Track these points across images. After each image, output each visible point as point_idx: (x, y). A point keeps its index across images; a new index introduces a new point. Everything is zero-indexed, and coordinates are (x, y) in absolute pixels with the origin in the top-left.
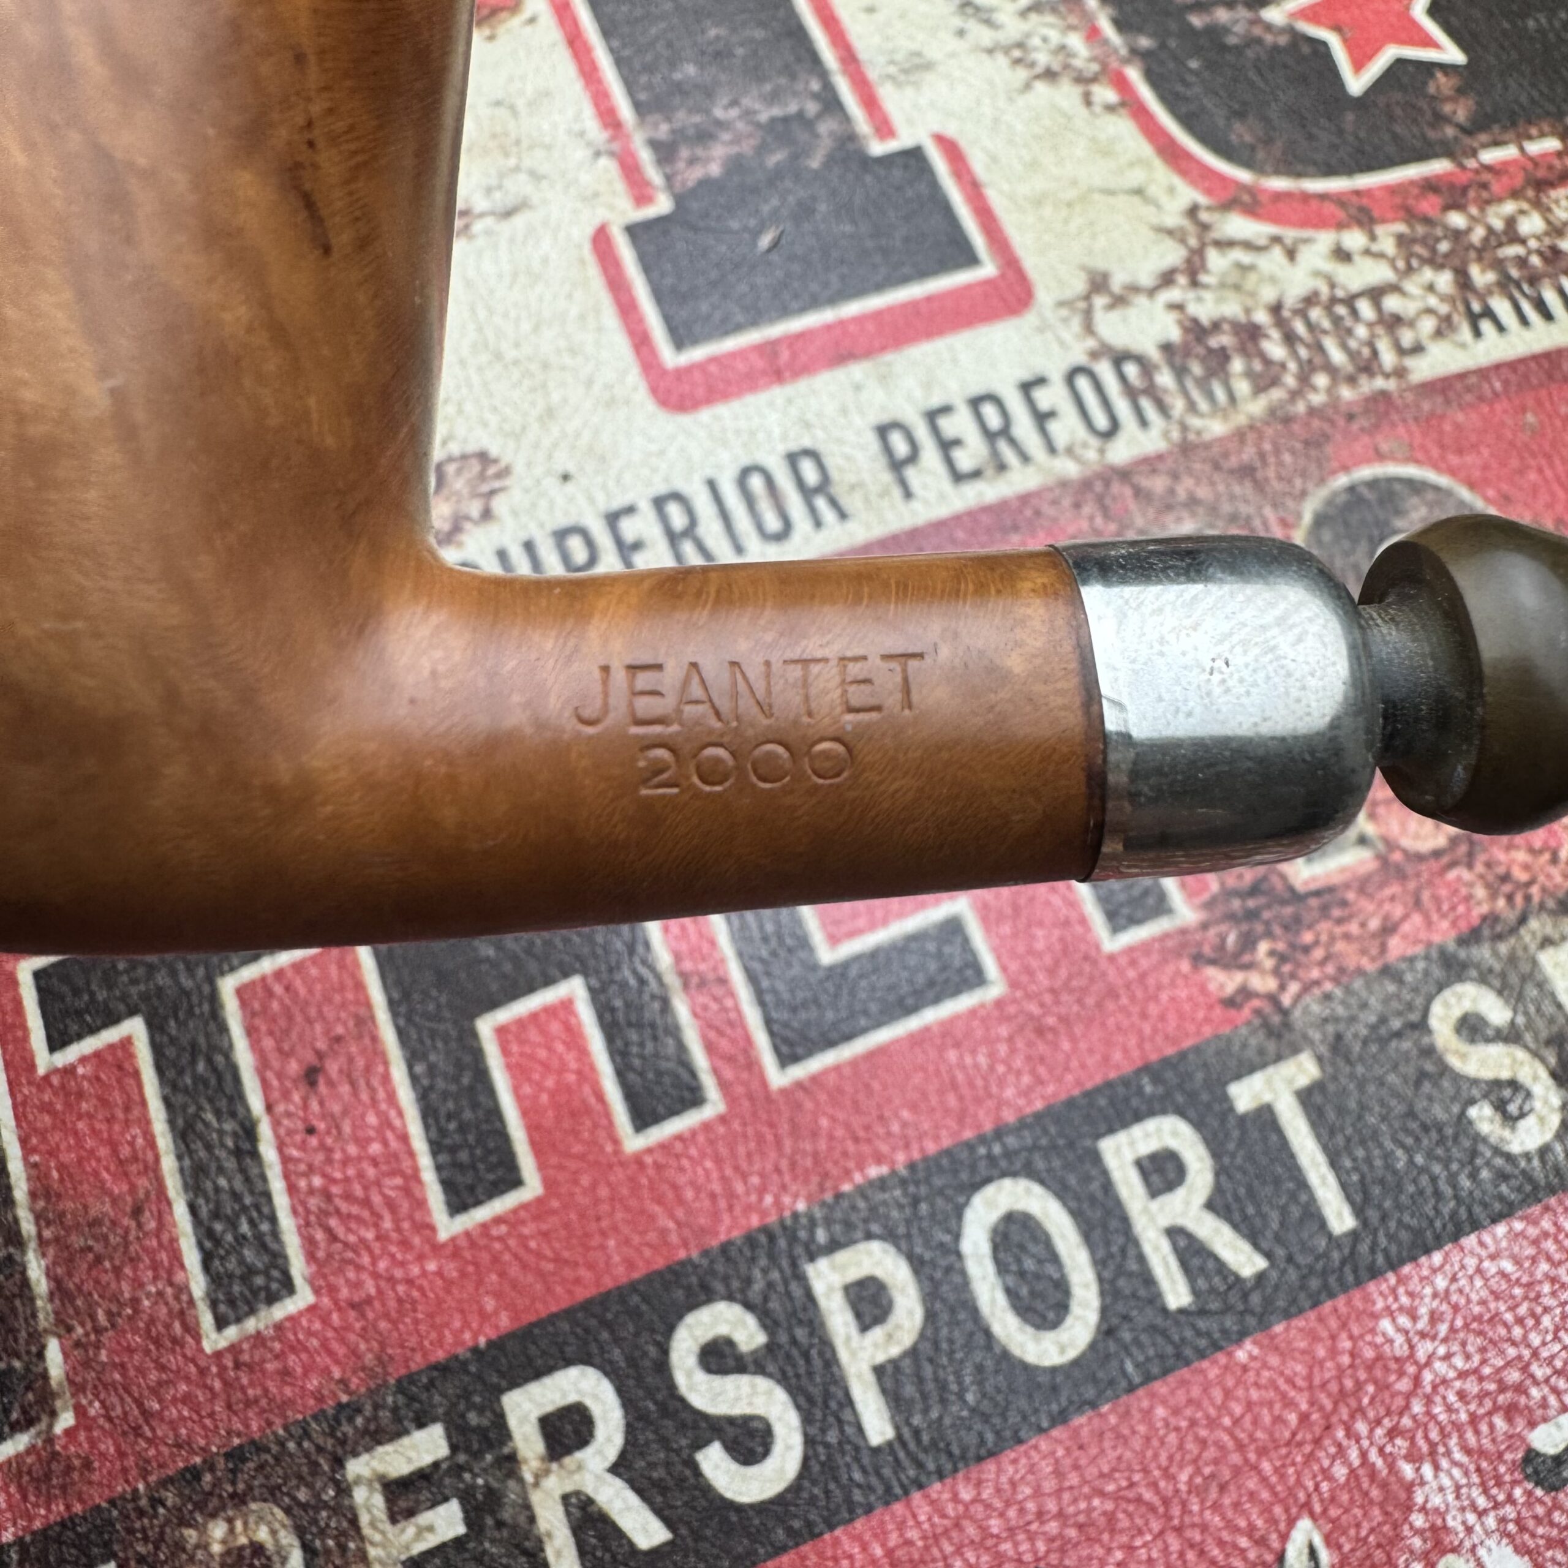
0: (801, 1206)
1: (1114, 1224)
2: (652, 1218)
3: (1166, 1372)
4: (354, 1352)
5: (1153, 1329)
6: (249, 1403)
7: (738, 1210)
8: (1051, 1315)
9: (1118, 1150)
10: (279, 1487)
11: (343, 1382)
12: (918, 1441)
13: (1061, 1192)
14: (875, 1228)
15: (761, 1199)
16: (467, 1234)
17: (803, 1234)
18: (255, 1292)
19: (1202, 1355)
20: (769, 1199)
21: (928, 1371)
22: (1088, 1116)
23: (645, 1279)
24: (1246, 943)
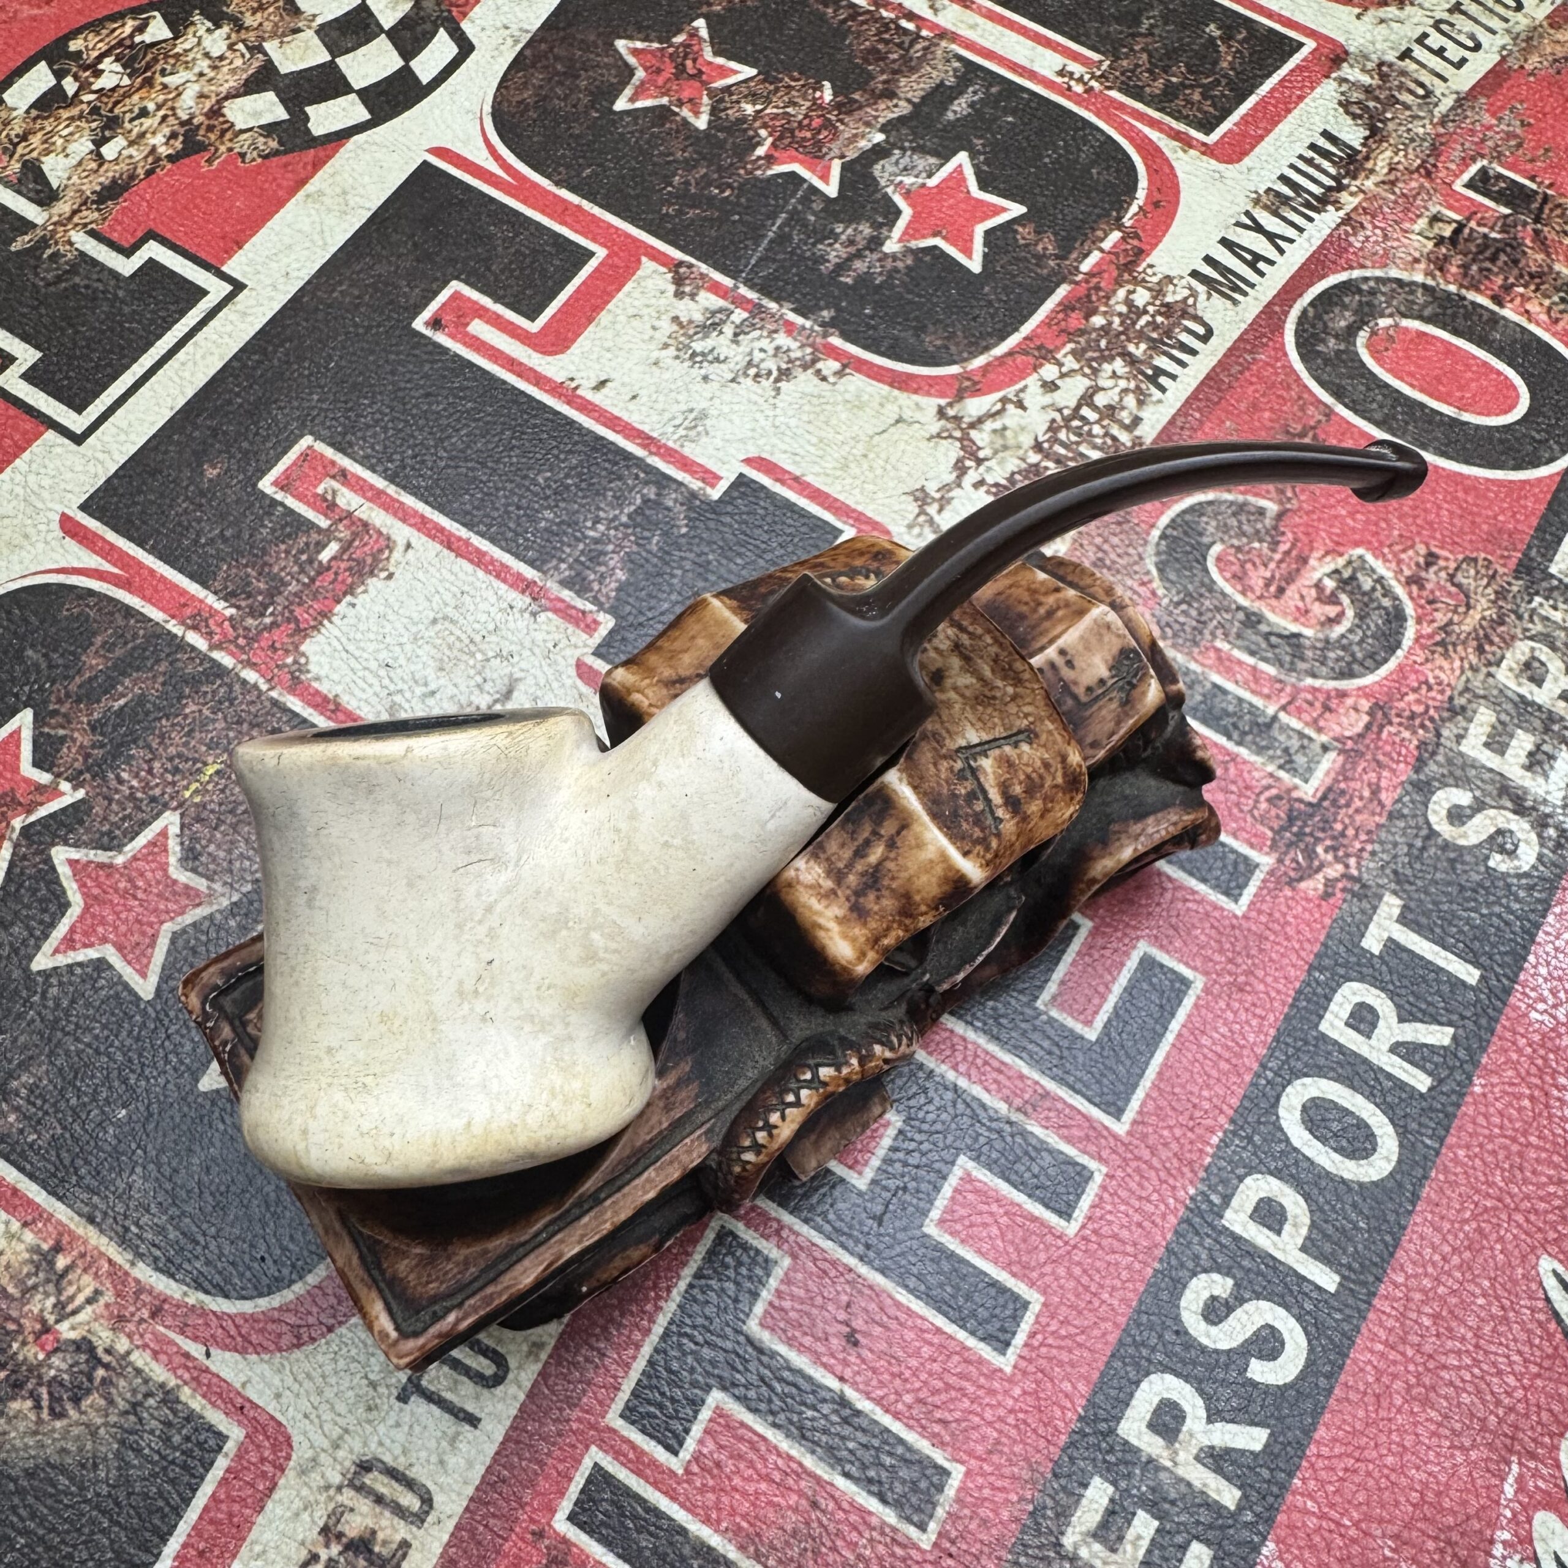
0: (1192, 1191)
1: (1361, 1069)
2: (1117, 1264)
3: (1447, 1130)
4: (1015, 1478)
5: (1424, 1111)
7: (1158, 1221)
8: (1368, 1145)
9: (1333, 1026)
11: (1022, 1500)
12: (1354, 1272)
13: (1320, 1072)
14: (1240, 1171)
15: (1167, 1205)
16: (1021, 1357)
17: (1205, 1206)
18: (927, 1492)
19: (1458, 1106)
20: (1171, 1201)
21: (1329, 1228)
22: (1302, 1018)
23: (1141, 1302)
24: (1310, 854)
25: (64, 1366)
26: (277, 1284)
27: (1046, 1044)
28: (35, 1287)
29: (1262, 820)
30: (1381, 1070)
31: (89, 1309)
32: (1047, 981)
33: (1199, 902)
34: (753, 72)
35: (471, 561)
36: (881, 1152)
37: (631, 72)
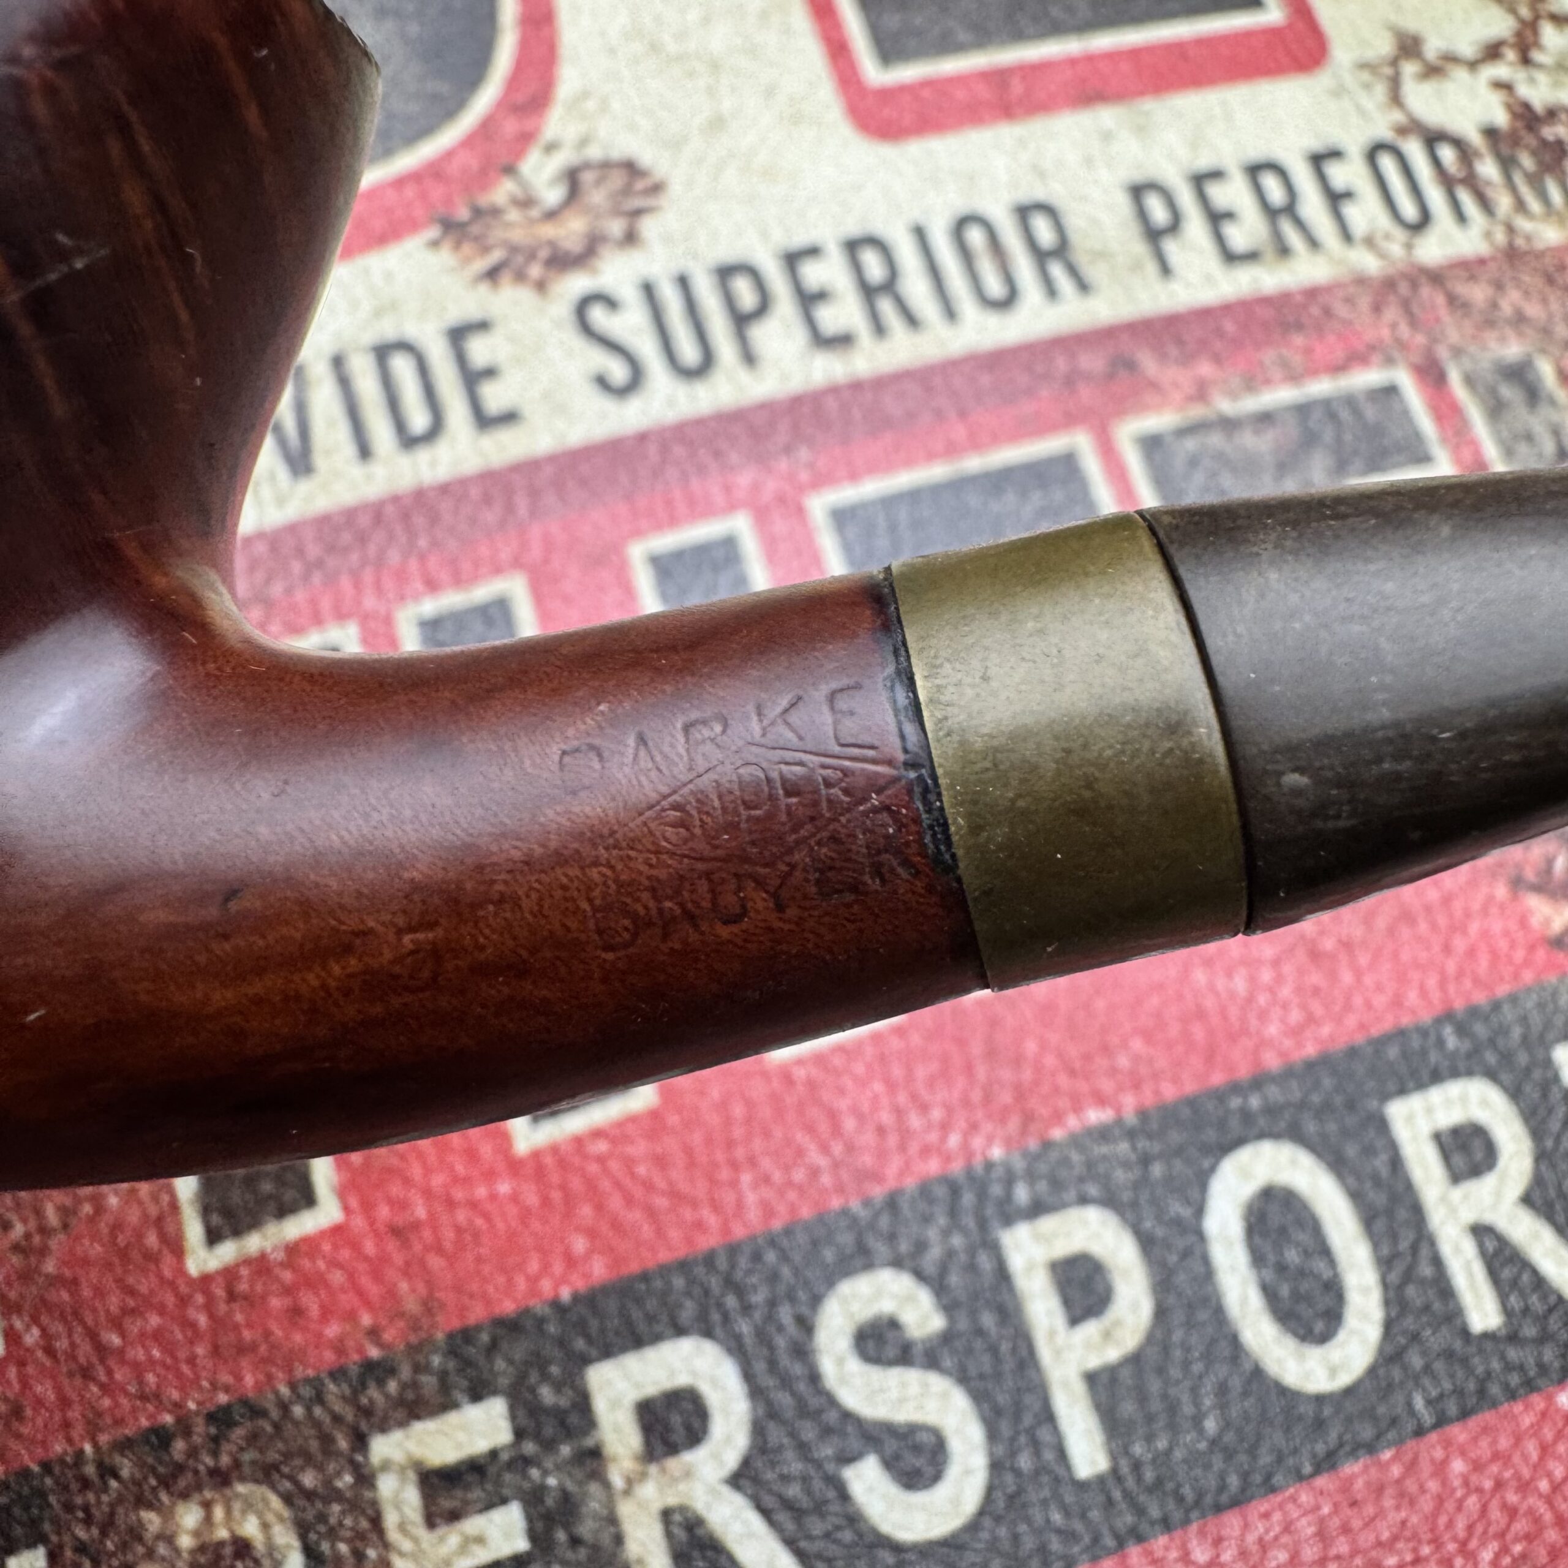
0: (997, 1153)
1: (1402, 1214)
2: (800, 1153)
3: (1465, 1414)
4: (392, 1294)
5: (1449, 1355)
6: (242, 1349)
7: (914, 1148)
8: (1319, 1326)
9: (1410, 1118)
10: (275, 1467)
11: (374, 1333)
12: (1139, 1479)
13: (1336, 1164)
14: (1093, 1190)
15: (943, 1139)
16: (554, 1149)
17: (996, 1190)
18: (262, 1201)
19: (1513, 1395)
20: (954, 1140)
21: (1155, 1386)
22: (1374, 1069)
23: (788, 1232)
30: (1432, 1243)
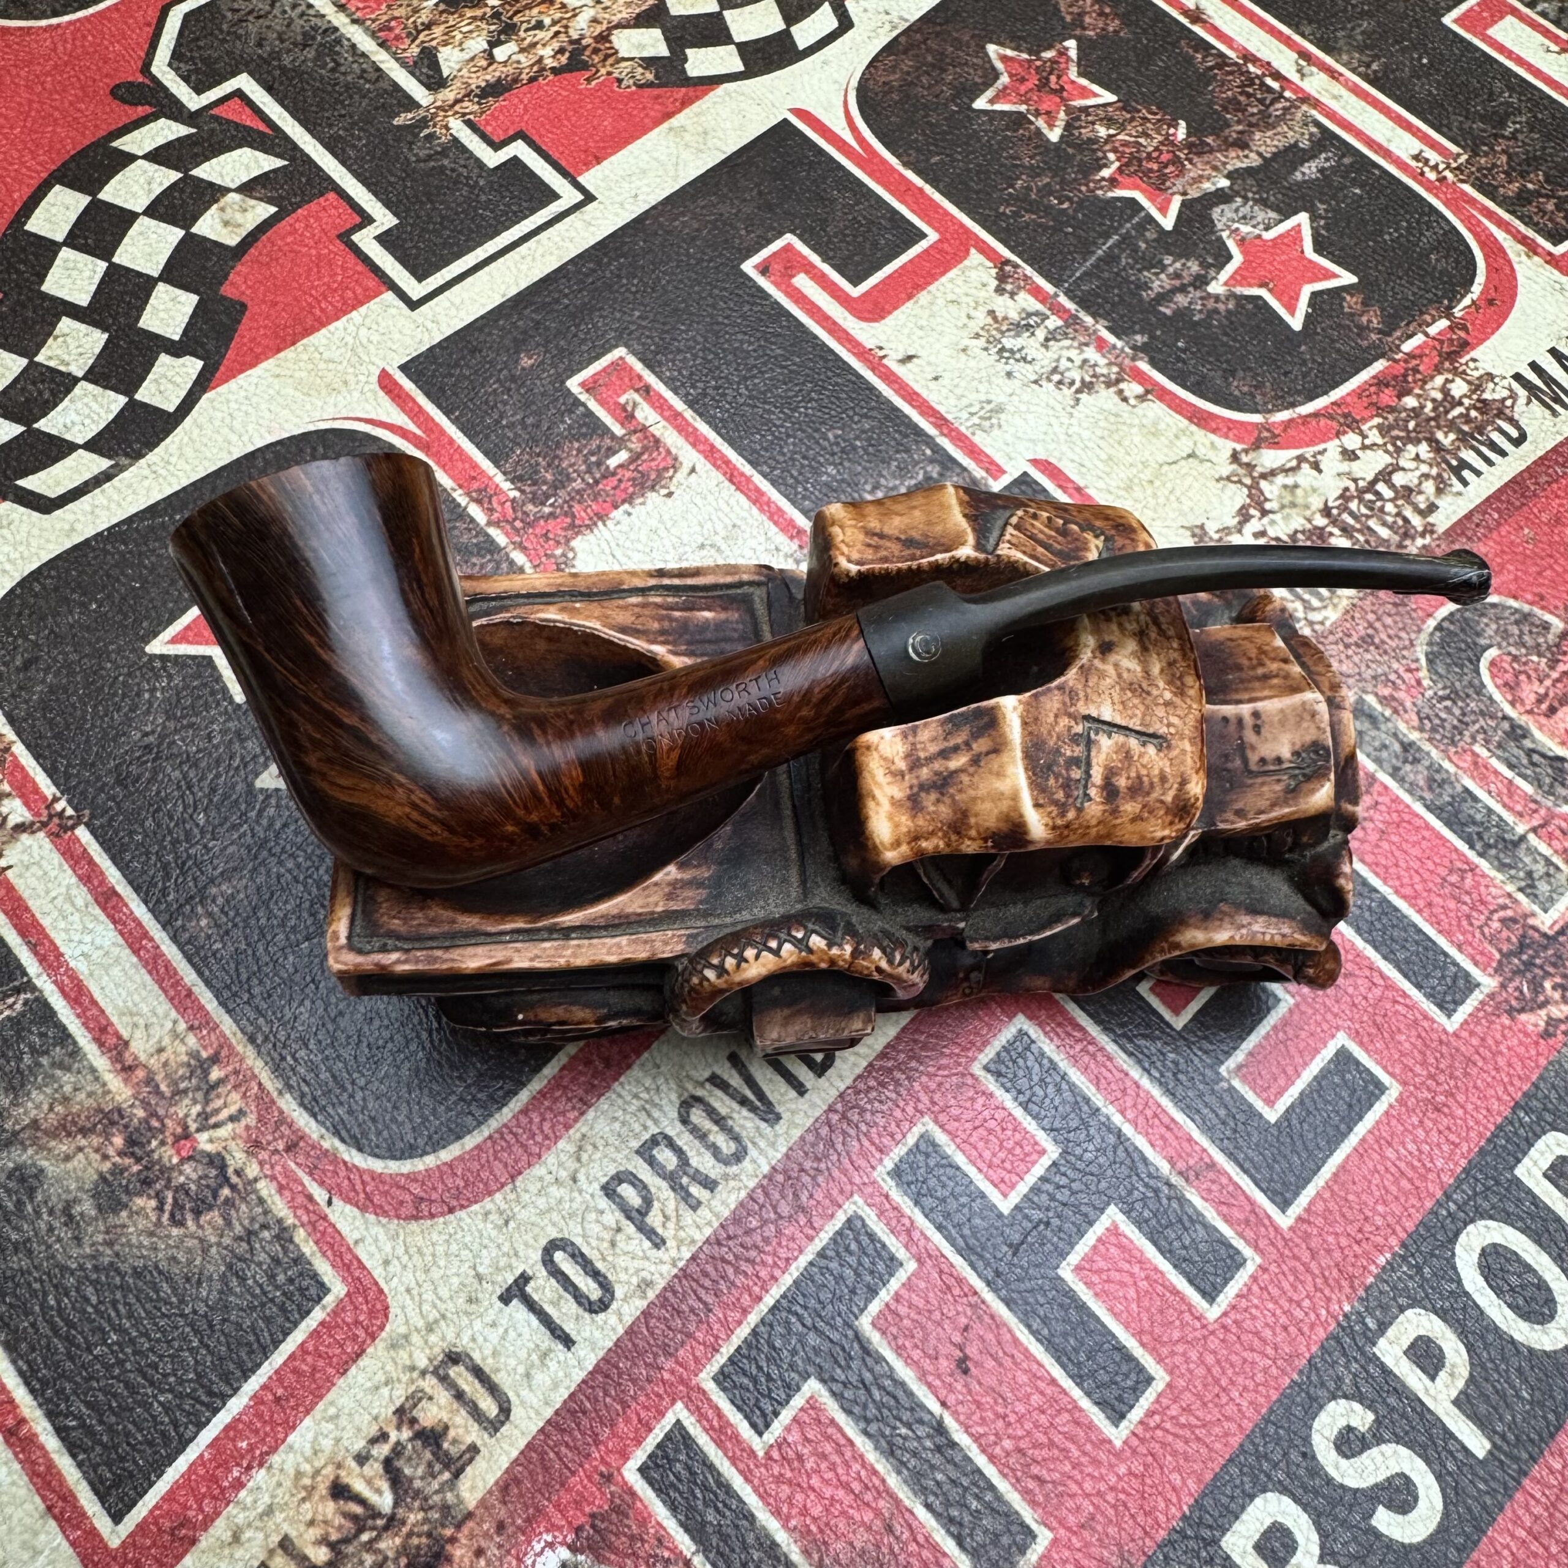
7: (1306, 1329)
8: (1546, 1312)
9: (1529, 1172)
12: (1507, 1442)
14: (1403, 1301)
15: (1317, 1317)
16: (1134, 1433)
17: (1358, 1327)
21: (1488, 1388)
22: (1498, 1155)
23: (1271, 1411)
24: (1536, 987)
25: (194, 1176)
26: (411, 1152)
27: (1222, 1112)
28: (185, 1092)
29: (1492, 940)
31: (230, 1126)
32: (1235, 1049)
33: (1410, 1007)
34: (1114, 98)
35: (749, 498)
36: (1031, 1179)
37: (997, 76)
